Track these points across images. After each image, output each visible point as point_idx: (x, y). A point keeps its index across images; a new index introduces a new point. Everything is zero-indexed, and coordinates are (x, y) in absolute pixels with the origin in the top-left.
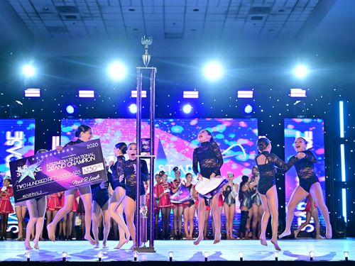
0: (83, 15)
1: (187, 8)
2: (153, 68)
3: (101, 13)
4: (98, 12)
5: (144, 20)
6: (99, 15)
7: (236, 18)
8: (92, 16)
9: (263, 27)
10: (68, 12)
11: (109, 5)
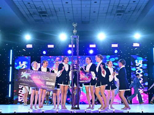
0: (49, 15)
1: (91, 11)
3: (56, 14)
4: (55, 13)
5: (73, 16)
6: (56, 15)
7: (110, 15)
8: (52, 15)
9: (122, 18)
10: (43, 13)
11: (60, 11)
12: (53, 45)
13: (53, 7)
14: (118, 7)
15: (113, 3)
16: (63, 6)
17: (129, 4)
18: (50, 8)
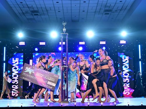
0: (41, 14)
1: (80, 10)
2: (67, 33)
3: (48, 13)
4: (46, 12)
5: (64, 15)
7: (99, 14)
8: (44, 14)
9: (109, 17)
10: (35, 12)
11: (51, 10)
12: (45, 43)
13: (44, 6)
14: (106, 6)
15: (101, 3)
16: (54, 5)
17: (116, 3)
18: (41, 7)
